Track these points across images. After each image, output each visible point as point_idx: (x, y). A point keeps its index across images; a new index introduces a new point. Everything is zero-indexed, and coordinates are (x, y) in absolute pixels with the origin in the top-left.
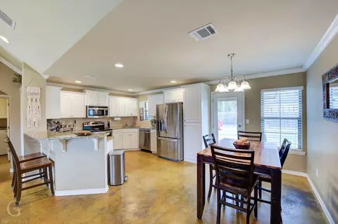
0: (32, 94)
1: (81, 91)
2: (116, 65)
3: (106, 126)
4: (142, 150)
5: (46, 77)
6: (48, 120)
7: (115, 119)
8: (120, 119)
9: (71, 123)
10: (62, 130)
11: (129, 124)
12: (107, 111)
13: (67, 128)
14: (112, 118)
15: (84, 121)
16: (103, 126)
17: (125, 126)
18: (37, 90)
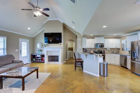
0: (79, 41)
1: (93, 38)
2: (103, 27)
3: (103, 52)
4: (122, 66)
5: (83, 35)
6: (83, 49)
7: (107, 49)
8: (110, 49)
9: (90, 50)
10: (87, 52)
11: (115, 52)
12: (103, 46)
13: (89, 52)
14: (106, 49)
15: (94, 49)
16: (102, 52)
17: (113, 53)
18: (80, 39)
